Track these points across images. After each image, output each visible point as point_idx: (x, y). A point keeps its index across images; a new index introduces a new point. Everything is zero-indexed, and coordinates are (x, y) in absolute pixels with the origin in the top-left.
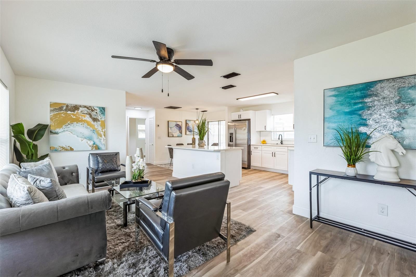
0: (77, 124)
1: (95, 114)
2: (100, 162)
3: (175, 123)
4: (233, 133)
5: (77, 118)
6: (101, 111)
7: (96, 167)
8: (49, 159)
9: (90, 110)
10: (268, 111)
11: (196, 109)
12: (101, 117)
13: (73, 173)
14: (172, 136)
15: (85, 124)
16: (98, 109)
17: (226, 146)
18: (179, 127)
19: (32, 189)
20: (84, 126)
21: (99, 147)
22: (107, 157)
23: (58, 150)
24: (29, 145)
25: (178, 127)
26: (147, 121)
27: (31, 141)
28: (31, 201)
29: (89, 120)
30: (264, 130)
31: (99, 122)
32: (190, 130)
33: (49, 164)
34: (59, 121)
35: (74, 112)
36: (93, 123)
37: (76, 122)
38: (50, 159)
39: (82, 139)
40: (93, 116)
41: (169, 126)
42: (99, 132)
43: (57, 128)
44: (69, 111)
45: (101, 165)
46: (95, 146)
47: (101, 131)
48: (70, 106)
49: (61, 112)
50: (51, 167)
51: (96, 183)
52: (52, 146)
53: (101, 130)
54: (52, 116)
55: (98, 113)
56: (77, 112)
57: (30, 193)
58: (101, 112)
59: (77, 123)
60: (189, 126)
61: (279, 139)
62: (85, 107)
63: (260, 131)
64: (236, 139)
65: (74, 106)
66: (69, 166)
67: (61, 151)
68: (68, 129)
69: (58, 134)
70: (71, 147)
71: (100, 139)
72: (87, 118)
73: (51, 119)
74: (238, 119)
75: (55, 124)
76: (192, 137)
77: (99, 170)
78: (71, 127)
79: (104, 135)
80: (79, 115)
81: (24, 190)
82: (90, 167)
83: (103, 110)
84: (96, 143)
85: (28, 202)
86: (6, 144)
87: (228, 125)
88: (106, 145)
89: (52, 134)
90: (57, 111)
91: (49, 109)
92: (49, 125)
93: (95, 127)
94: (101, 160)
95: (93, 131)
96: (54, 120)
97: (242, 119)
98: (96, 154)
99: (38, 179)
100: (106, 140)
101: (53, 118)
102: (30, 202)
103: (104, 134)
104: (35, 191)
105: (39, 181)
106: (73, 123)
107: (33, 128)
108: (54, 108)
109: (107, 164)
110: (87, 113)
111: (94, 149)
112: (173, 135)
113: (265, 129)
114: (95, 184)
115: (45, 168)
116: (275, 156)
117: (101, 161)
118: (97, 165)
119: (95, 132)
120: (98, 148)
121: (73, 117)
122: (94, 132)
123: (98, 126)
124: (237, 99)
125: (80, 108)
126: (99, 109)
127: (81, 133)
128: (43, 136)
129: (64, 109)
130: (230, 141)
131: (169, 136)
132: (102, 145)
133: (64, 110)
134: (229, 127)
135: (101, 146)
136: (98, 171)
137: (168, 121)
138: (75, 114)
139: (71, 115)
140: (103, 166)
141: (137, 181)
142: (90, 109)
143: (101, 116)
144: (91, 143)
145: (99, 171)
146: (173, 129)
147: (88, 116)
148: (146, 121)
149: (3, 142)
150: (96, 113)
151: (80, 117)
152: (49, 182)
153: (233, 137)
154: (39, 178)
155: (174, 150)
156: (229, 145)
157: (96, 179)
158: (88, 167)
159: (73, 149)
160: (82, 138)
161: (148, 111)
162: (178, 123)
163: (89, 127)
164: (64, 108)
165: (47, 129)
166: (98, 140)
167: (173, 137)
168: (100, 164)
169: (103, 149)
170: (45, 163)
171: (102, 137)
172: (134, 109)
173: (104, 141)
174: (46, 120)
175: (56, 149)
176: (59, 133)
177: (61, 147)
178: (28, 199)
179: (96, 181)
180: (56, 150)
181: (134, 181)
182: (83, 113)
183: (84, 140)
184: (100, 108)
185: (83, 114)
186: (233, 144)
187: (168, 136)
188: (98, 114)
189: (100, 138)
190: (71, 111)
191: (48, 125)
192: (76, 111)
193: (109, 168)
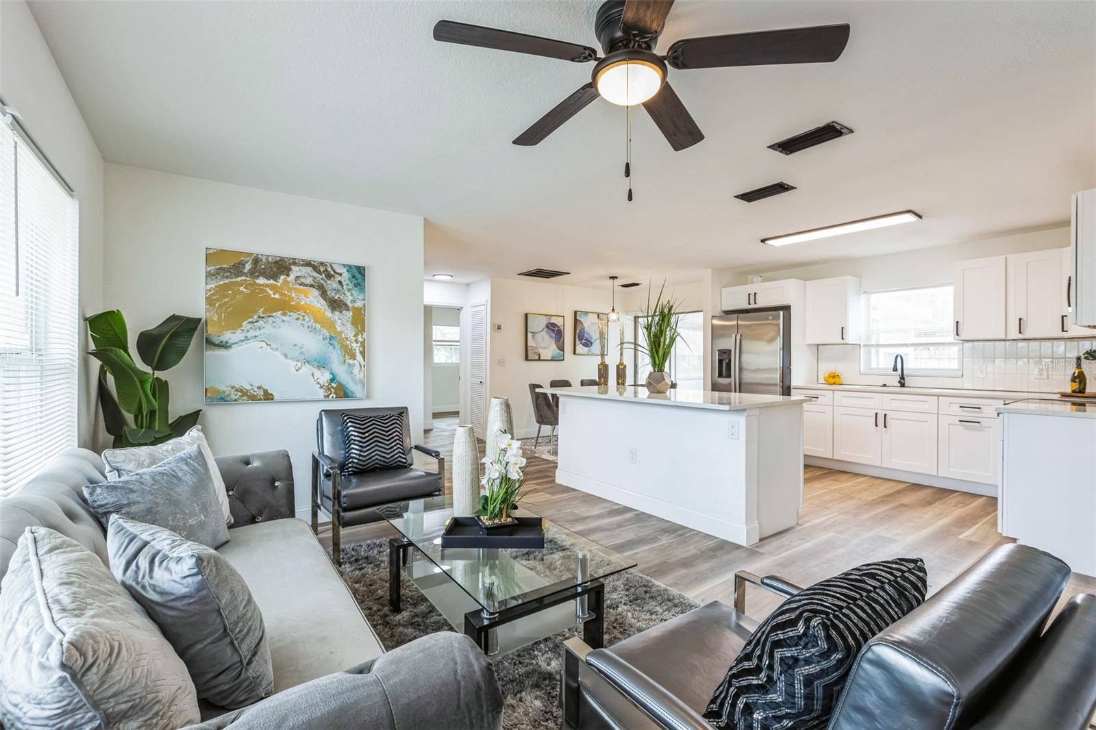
0: (284, 318)
1: (335, 285)
2: (355, 440)
3: (543, 322)
4: (730, 351)
5: (284, 298)
6: (354, 277)
7: (340, 455)
8: (201, 434)
9: (321, 275)
10: (851, 280)
11: (610, 278)
12: (352, 295)
13: (274, 481)
14: (537, 357)
15: (307, 318)
16: (343, 270)
17: (704, 389)
18: (556, 332)
19: (95, 652)
20: (305, 323)
21: (347, 388)
22: (374, 424)
23: (228, 399)
24: (142, 382)
25: (553, 331)
26: (465, 316)
27: (148, 369)
28: (90, 714)
29: (318, 305)
30: (841, 341)
31: (347, 313)
32: (586, 340)
33: (200, 453)
34: (231, 309)
35: (276, 281)
36: (330, 315)
37: (280, 312)
38: (204, 433)
39: (299, 365)
40: (331, 294)
41: (529, 330)
42: (348, 343)
43: (227, 328)
44: (261, 278)
45: (357, 447)
46: (334, 385)
47: (354, 339)
48: (264, 260)
49: (239, 279)
50: (205, 465)
51: (345, 510)
52: (212, 388)
53: (354, 336)
54: (210, 291)
55: (344, 283)
56: (284, 279)
57: (83, 675)
58: (354, 280)
59: (284, 314)
60: (583, 330)
61: (895, 369)
62: (308, 264)
63: (818, 345)
64: (740, 369)
65: (276, 262)
66: (261, 457)
67: (236, 400)
68: (258, 333)
69: (230, 347)
70: (267, 390)
71: (349, 364)
72: (313, 300)
73: (210, 301)
74: (745, 306)
75: (220, 316)
76: (598, 360)
77: (350, 465)
78: (267, 328)
79: (361, 352)
80: (290, 290)
81: (47, 664)
82: (321, 453)
83: (359, 274)
84: (338, 378)
85: (75, 722)
86: (68, 380)
87: (713, 327)
88: (366, 383)
89: (210, 349)
90: (227, 277)
91: (202, 269)
92: (202, 322)
93: (336, 328)
94: (356, 434)
95: (330, 339)
96: (217, 305)
97: (760, 304)
98: (343, 413)
99: (146, 544)
100: (367, 368)
101: (214, 298)
102: (83, 721)
103: (361, 349)
104: (110, 655)
105: (148, 559)
106: (274, 314)
107: (154, 327)
108: (217, 267)
109: (373, 447)
110: (312, 283)
111: (331, 396)
112: (539, 355)
113: (843, 339)
114: (342, 514)
115: (185, 468)
116: (885, 427)
117: (355, 436)
118: (344, 450)
119: (335, 343)
120: (343, 393)
121: (273, 296)
122: (333, 342)
123: (343, 325)
124: (763, 241)
125: (293, 267)
126: (348, 271)
127: (295, 345)
128: (185, 356)
129: (246, 271)
130: (720, 375)
131: (529, 358)
132: (356, 384)
133: (248, 274)
134: (716, 333)
135: (352, 386)
136: (347, 469)
137: (526, 315)
138: (279, 287)
139: (268, 289)
140: (362, 454)
141: (497, 521)
142: (322, 270)
143: (353, 292)
144: (325, 377)
145: (350, 467)
146: (538, 336)
147: (316, 293)
148: (462, 312)
149: (57, 372)
150: (340, 282)
151: (293, 295)
152: (188, 573)
153: (730, 361)
154: (148, 539)
155: (561, 400)
156: (715, 387)
157: (345, 496)
158: (316, 451)
159: (271, 394)
160: (298, 361)
161: (468, 285)
162: (554, 320)
163: (318, 326)
164: (248, 267)
165: (196, 332)
166: (345, 367)
167: (539, 359)
168: (353, 446)
169: (357, 396)
170: (185, 451)
171: (357, 358)
172: (431, 278)
173: (360, 371)
174: (194, 303)
175: (223, 396)
176: (233, 344)
177: (237, 390)
178: (70, 708)
179: (345, 505)
180: (222, 399)
181: (486, 521)
182: (300, 285)
183: (303, 367)
184: (349, 268)
185: (302, 287)
186: (730, 383)
187: (527, 359)
188: (345, 287)
189: (351, 362)
190: (268, 278)
191: (201, 319)
192: (282, 277)
193: (382, 459)
